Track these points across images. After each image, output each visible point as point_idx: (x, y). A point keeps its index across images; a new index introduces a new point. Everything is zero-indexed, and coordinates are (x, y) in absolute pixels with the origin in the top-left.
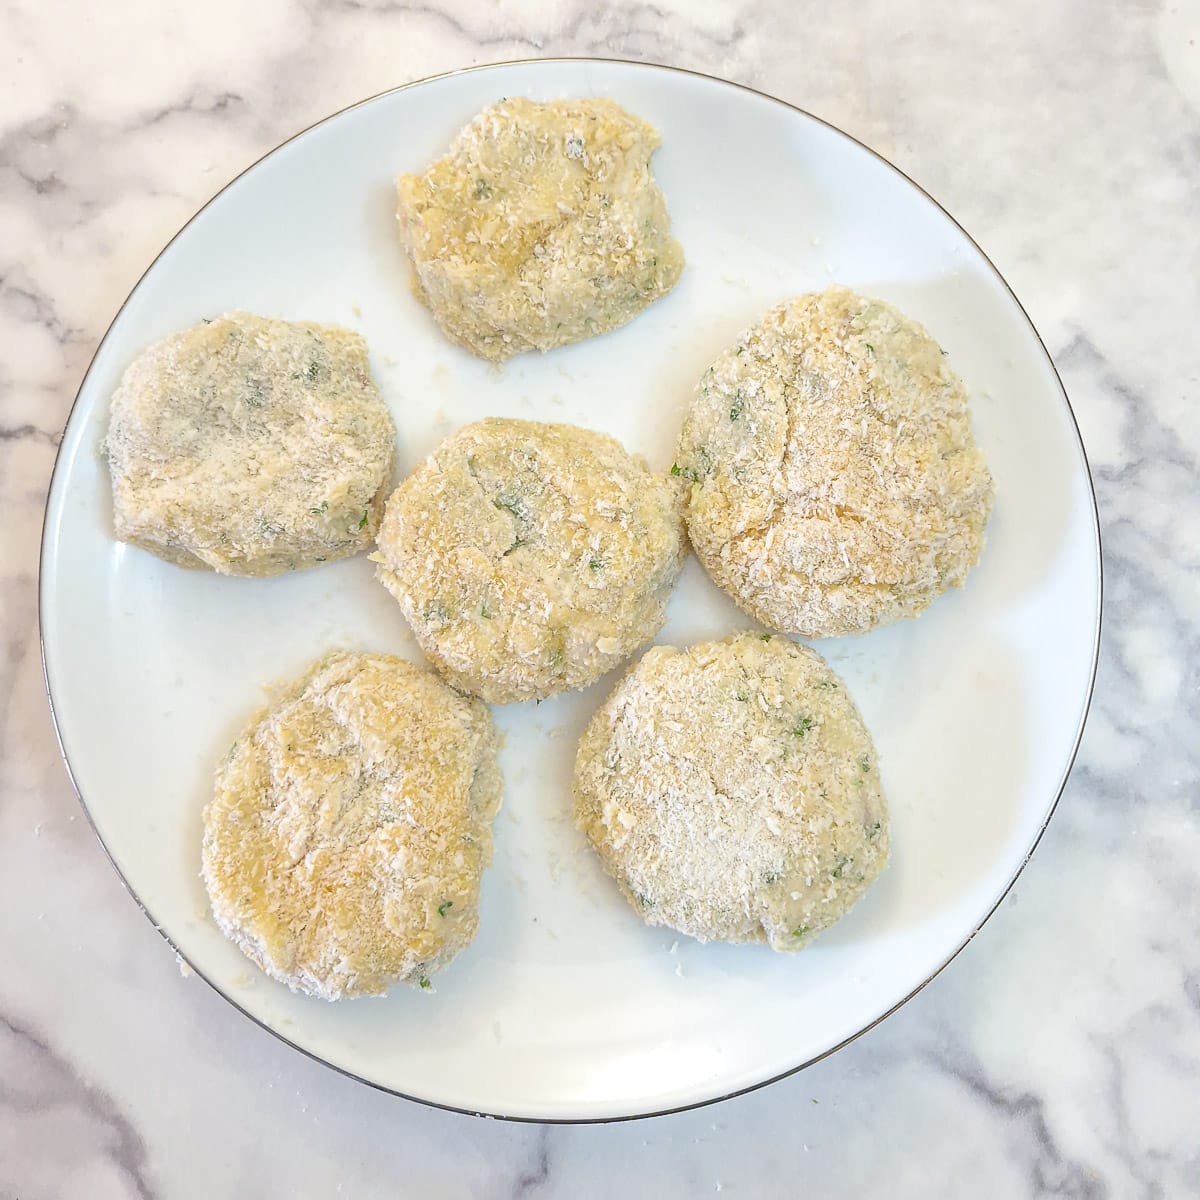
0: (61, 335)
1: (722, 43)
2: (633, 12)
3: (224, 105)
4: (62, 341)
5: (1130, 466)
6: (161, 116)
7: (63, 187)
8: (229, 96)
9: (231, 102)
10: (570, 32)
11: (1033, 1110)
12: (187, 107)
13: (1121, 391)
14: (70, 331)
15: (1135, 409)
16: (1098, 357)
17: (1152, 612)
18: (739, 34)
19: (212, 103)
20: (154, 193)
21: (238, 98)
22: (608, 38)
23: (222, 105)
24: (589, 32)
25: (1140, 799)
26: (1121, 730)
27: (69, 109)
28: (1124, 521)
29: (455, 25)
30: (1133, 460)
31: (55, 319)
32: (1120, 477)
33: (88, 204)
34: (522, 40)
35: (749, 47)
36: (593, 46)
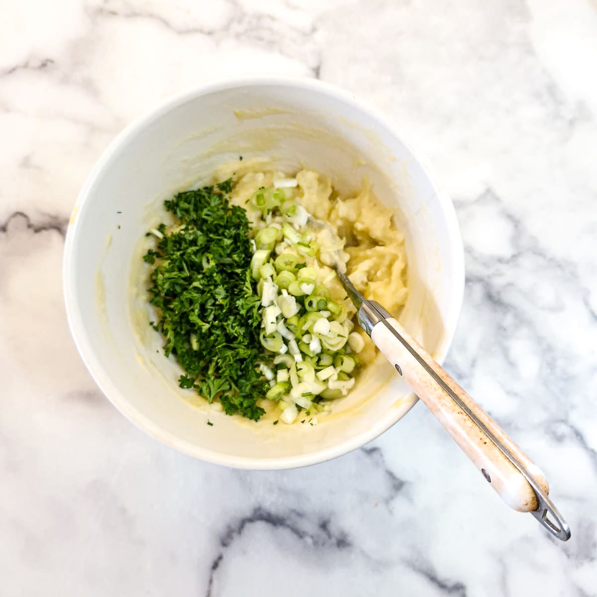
1: (305, 34)
2: (259, 17)
5: (514, 257)
6: (12, 71)
8: (48, 60)
9: (49, 64)
10: (227, 28)
11: (461, 591)
12: (26, 66)
13: (510, 217)
15: (516, 226)
16: (497, 199)
17: (524, 331)
18: (314, 30)
19: (38, 63)
20: (7, 110)
21: (52, 62)
22: (246, 31)
23: (44, 65)
24: (236, 28)
25: (517, 429)
26: (508, 393)
28: (510, 284)
29: (166, 23)
30: (515, 252)
32: (508, 262)
35: (319, 36)
36: (238, 36)
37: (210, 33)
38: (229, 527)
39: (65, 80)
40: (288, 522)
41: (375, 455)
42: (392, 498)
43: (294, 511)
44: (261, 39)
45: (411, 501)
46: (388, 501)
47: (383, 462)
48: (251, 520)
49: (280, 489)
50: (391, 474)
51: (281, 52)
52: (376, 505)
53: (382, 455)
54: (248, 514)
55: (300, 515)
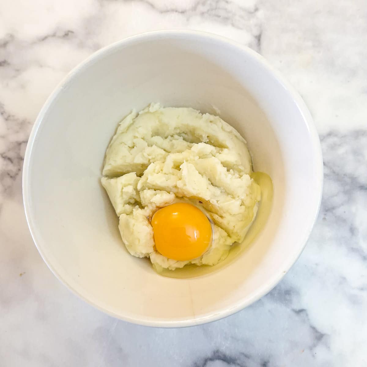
0: (6, 117)
1: (250, 13)
3: (67, 35)
4: (7, 120)
6: (44, 39)
7: (9, 64)
8: (69, 31)
9: (70, 34)
10: (194, 9)
12: (54, 35)
14: (9, 116)
18: (256, 10)
19: (62, 34)
20: (41, 66)
21: (72, 32)
22: (208, 11)
24: (201, 8)
27: (12, 36)
29: (152, 6)
31: (4, 112)
33: (18, 70)
34: (176, 11)
35: (260, 14)
36: (202, 14)
37: (183, 12)
38: (195, 364)
39: (81, 45)
40: (238, 362)
41: (302, 314)
42: (315, 346)
43: (243, 354)
44: (219, 16)
45: (328, 348)
46: (311, 348)
47: (308, 320)
48: (211, 359)
49: (232, 337)
50: (314, 329)
51: (233, 25)
52: (303, 351)
53: (307, 315)
54: (209, 354)
55: (247, 356)
